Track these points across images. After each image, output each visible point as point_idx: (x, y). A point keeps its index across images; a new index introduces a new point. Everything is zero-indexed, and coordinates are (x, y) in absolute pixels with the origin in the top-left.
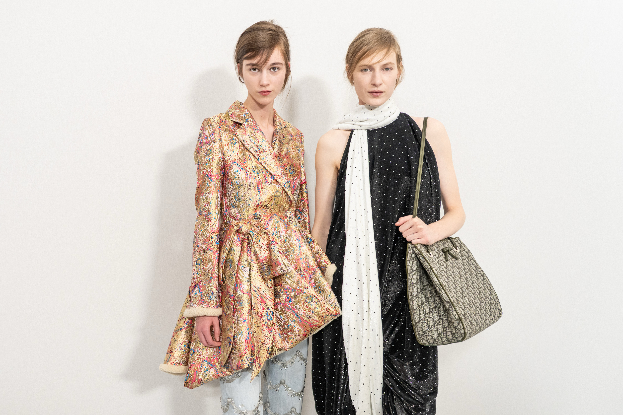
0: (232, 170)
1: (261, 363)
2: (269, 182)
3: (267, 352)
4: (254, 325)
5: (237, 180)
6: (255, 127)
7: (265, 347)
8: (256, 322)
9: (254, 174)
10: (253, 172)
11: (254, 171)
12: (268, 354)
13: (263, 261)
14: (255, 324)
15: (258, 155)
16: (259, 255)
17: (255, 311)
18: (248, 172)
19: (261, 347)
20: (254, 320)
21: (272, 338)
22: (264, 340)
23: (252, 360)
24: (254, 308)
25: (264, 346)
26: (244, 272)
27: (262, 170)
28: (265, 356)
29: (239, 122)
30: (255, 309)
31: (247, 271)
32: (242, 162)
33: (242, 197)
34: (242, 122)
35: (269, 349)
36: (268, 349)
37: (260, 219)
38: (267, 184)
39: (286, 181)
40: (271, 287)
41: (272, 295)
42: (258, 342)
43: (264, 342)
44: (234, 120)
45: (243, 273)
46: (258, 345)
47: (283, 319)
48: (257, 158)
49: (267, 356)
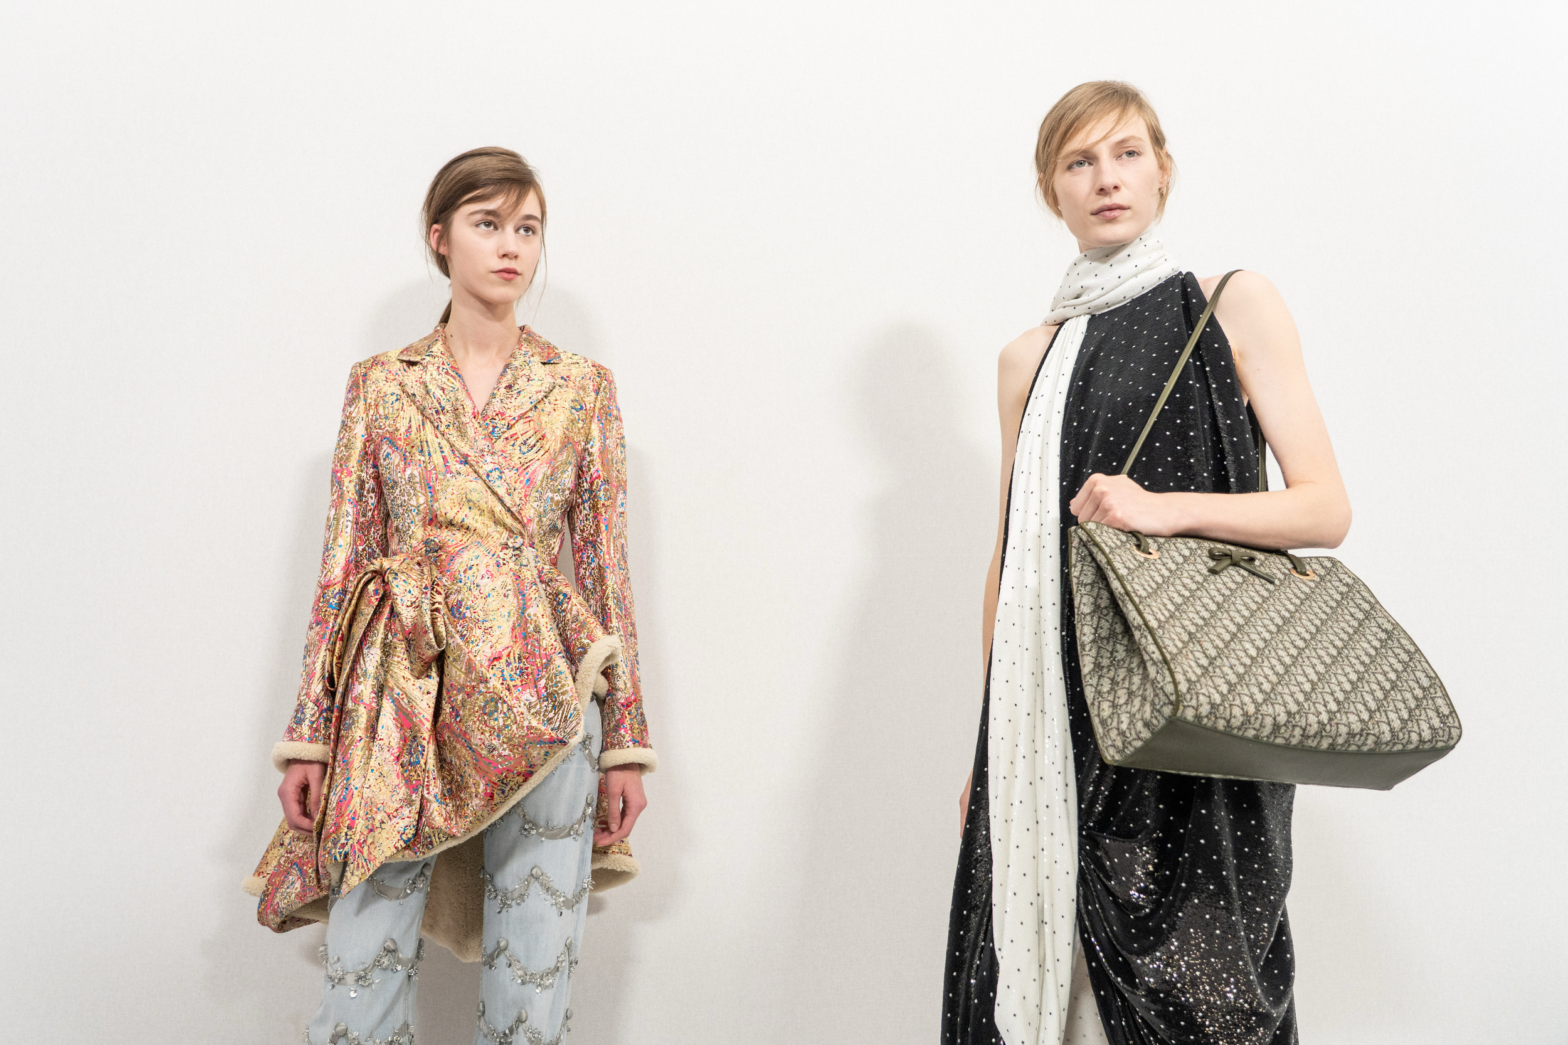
0: (381, 456)
1: (373, 858)
2: (454, 471)
3: (398, 836)
4: (370, 770)
5: (389, 473)
6: (443, 364)
7: (397, 826)
8: (378, 766)
9: (419, 457)
10: (417, 454)
11: (422, 450)
12: (401, 842)
13: (410, 633)
14: (372, 770)
15: (438, 420)
16: (404, 619)
17: (381, 742)
18: (408, 454)
19: (383, 823)
20: (372, 760)
21: (419, 806)
22: (397, 810)
23: (347, 848)
24: (380, 737)
25: (392, 822)
26: (366, 659)
27: (441, 448)
28: (391, 846)
29: (412, 359)
30: (380, 739)
31: (372, 657)
32: (399, 436)
33: (400, 508)
34: (418, 359)
35: (407, 831)
36: (402, 830)
37: (437, 551)
38: (448, 475)
39: (491, 467)
40: (428, 693)
41: (428, 709)
42: (375, 809)
43: (395, 814)
44: (404, 358)
45: (364, 661)
46: (369, 816)
47: (453, 763)
48: (436, 424)
49: (398, 845)
